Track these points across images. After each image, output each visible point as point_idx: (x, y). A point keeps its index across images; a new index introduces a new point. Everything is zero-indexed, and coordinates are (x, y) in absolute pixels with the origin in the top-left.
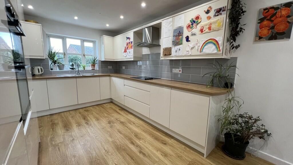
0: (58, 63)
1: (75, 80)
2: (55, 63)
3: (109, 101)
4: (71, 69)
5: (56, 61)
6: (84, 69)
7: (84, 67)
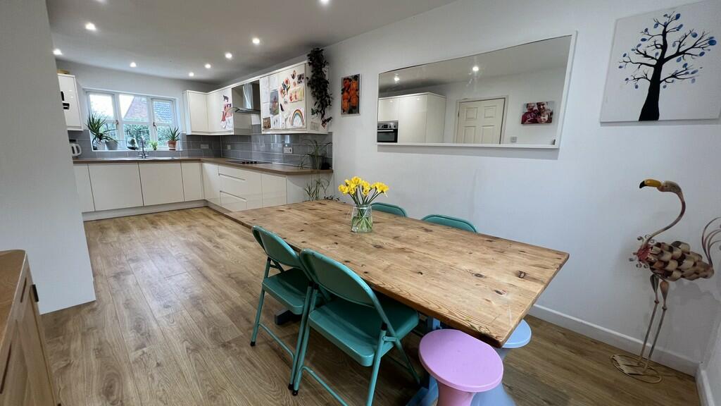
0: (106, 138)
1: (135, 166)
2: (101, 139)
3: (202, 204)
4: (130, 148)
5: (102, 135)
6: (155, 149)
7: (155, 147)
